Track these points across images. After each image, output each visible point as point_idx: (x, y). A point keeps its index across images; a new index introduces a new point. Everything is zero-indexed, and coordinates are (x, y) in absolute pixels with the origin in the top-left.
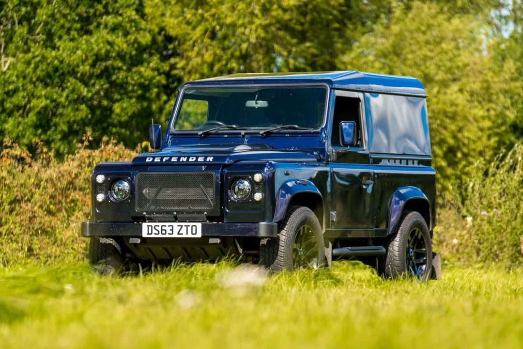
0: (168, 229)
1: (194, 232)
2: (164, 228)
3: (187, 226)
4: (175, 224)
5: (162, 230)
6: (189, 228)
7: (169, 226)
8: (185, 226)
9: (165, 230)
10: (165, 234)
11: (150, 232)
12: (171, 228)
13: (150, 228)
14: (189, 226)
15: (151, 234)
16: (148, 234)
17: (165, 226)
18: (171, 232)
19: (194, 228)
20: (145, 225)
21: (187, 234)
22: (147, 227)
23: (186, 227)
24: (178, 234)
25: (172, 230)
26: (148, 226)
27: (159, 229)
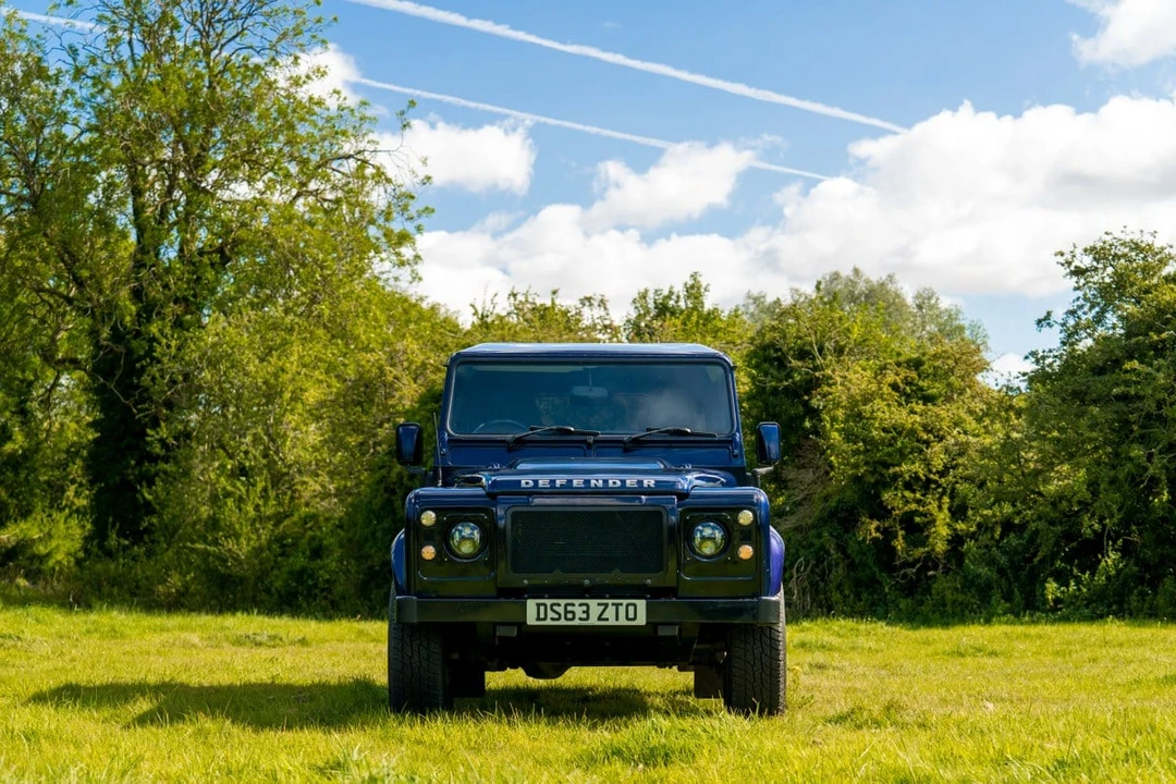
0: (579, 611)
1: (631, 615)
2: (569, 608)
3: (617, 605)
4: (593, 603)
5: (566, 612)
6: (622, 610)
7: (580, 605)
8: (613, 604)
9: (573, 613)
10: (573, 619)
11: (542, 616)
12: (585, 608)
13: (542, 608)
14: (621, 604)
15: (545, 619)
16: (538, 619)
17: (573, 605)
18: (585, 616)
19: (631, 609)
20: (531, 604)
21: (617, 619)
22: (536, 608)
23: (614, 607)
24: (600, 619)
25: (587, 612)
26: (538, 605)
27: (561, 610)
